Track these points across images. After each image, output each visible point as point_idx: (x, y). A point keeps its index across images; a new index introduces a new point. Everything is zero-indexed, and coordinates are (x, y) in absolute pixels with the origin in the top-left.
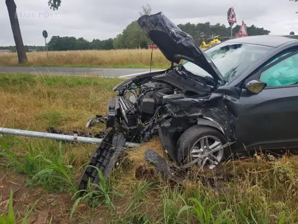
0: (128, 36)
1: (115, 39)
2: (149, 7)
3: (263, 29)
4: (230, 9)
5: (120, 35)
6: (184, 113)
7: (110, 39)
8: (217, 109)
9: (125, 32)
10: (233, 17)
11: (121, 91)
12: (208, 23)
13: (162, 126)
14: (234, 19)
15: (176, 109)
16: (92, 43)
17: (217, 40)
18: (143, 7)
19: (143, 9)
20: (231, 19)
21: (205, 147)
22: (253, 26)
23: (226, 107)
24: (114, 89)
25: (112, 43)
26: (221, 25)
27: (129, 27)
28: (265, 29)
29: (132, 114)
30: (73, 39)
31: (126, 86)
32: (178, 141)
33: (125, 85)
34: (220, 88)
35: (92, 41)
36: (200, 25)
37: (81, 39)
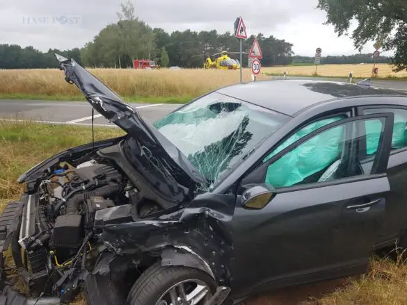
0: (101, 46)
1: (83, 49)
2: (131, 5)
3: (284, 41)
4: (238, 19)
5: (90, 44)
6: (135, 247)
7: (75, 49)
8: (196, 232)
9: (97, 39)
10: (242, 30)
11: (32, 185)
12: (214, 32)
13: (94, 273)
14: (243, 33)
15: (119, 240)
16: (46, 54)
17: (226, 56)
18: (122, 5)
19: (121, 8)
20: (239, 34)
21: (179, 299)
22: (271, 37)
23: (211, 228)
24: (19, 180)
25: (79, 54)
26: (231, 35)
27: (102, 33)
28: (286, 41)
29: (38, 247)
30: (17, 48)
31: (46, 171)
32: (129, 297)
33: (43, 169)
34: (199, 197)
35: (47, 52)
36: (204, 34)
37: (30, 49)
